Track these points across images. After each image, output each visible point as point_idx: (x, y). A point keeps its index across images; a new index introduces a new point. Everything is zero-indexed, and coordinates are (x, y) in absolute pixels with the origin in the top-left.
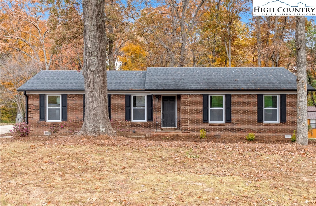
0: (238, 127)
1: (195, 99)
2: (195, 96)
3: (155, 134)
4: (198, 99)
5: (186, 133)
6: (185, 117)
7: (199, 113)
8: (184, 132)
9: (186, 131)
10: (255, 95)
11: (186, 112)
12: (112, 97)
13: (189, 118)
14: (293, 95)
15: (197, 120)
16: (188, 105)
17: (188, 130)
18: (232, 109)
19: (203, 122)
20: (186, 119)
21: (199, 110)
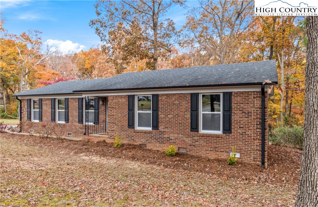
0: (166, 136)
1: (120, 100)
2: (121, 97)
3: (87, 138)
4: (124, 100)
5: (112, 139)
6: (111, 121)
7: (124, 116)
8: (110, 138)
9: (112, 137)
10: (188, 94)
11: (112, 115)
12: (69, 100)
13: (115, 123)
14: (242, 93)
15: (123, 125)
16: (113, 108)
17: (114, 135)
18: (160, 113)
19: (128, 128)
20: (112, 123)
21: (124, 114)
